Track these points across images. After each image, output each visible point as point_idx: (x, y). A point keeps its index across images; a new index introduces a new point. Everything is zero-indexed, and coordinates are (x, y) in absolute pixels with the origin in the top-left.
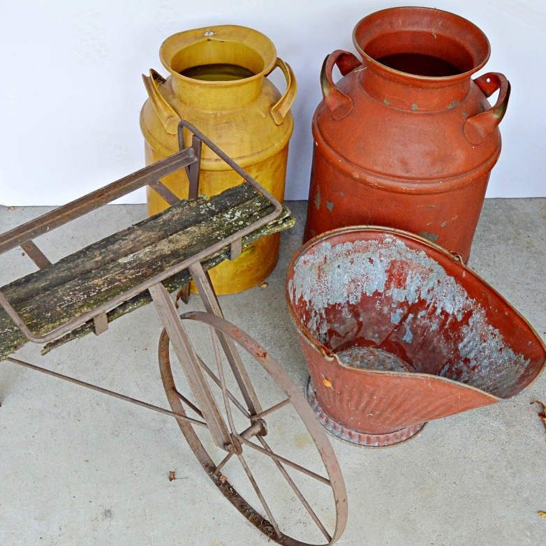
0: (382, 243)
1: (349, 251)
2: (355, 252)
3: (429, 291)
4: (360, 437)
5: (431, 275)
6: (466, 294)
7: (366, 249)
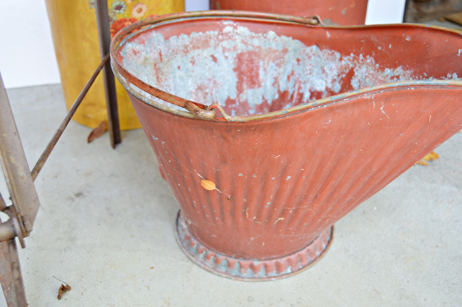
0: (222, 34)
1: (186, 47)
2: (194, 48)
3: (289, 78)
4: (266, 266)
5: (286, 57)
6: (338, 55)
7: (206, 43)
